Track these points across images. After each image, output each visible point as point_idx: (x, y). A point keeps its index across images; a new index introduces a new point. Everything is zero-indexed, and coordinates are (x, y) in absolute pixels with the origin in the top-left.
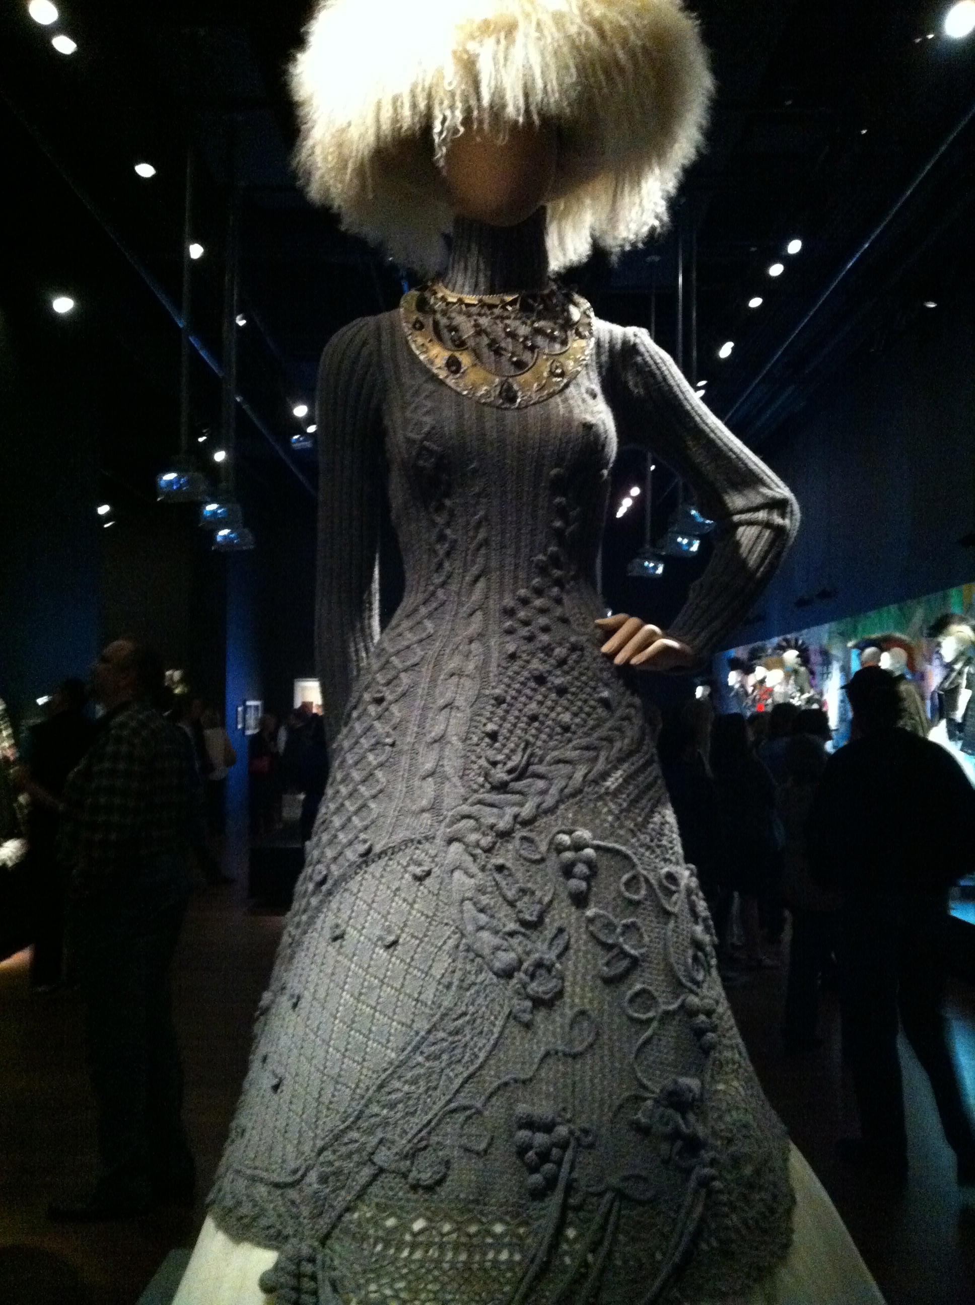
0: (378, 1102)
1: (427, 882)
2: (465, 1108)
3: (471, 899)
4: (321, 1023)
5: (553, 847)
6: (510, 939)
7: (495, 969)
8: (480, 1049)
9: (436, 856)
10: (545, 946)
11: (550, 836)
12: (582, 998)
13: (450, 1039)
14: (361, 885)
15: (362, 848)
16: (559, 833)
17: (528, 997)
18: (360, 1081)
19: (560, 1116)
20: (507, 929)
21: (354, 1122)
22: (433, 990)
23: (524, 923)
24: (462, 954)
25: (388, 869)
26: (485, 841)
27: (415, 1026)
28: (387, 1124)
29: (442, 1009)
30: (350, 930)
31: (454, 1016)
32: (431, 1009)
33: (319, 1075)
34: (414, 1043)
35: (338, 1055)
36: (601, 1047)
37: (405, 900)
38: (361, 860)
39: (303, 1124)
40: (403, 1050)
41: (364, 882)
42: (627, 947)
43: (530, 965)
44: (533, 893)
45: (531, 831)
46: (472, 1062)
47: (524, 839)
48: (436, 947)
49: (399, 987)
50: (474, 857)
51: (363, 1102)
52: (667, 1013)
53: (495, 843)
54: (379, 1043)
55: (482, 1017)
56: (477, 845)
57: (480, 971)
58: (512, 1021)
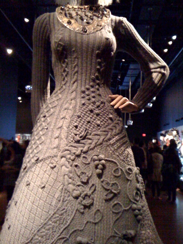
0: (38, 235)
1: (55, 169)
2: (63, 238)
3: (67, 175)
4: (22, 210)
5: (92, 160)
6: (78, 187)
7: (73, 196)
8: (68, 220)
9: (57, 161)
10: (88, 189)
11: (92, 157)
12: (99, 205)
13: (60, 217)
14: (35, 169)
15: (36, 158)
16: (94, 155)
17: (82, 205)
18: (33, 228)
19: (90, 241)
20: (77, 184)
21: (30, 241)
22: (55, 202)
23: (83, 182)
24: (63, 191)
25: (43, 165)
26: (72, 158)
27: (50, 213)
28: (40, 242)
29: (57, 208)
30: (31, 182)
31: (61, 210)
32: (54, 207)
33: (20, 225)
34: (49, 218)
35: (27, 220)
36: (104, 221)
37: (48, 174)
38: (36, 162)
39: (15, 240)
40: (46, 220)
41: (36, 169)
42: (113, 191)
43: (84, 195)
44: (85, 174)
45: (86, 155)
46: (66, 224)
47: (84, 157)
48: (56, 189)
49: (45, 200)
50: (69, 162)
51: (33, 235)
52: (125, 210)
53: (75, 158)
54: (38, 217)
55: (69, 210)
56: (70, 159)
57: (69, 196)
58: (78, 211)
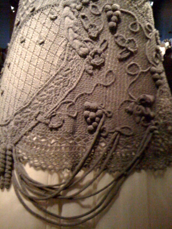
0: (37, 99)
1: (56, 21)
2: (69, 102)
3: (71, 28)
4: (17, 72)
5: (104, 10)
6: (86, 43)
7: (80, 54)
8: (74, 82)
9: (59, 11)
10: (99, 46)
11: (103, 6)
12: (111, 66)
13: (64, 78)
14: (31, 23)
15: (31, 9)
16: (106, 5)
17: (92, 65)
18: (31, 91)
19: (100, 106)
20: (85, 39)
21: (28, 106)
22: (57, 60)
23: (91, 37)
24: (67, 48)
25: (41, 16)
26: (78, 7)
27: (51, 73)
28: (41, 107)
29: (60, 67)
30: (27, 39)
31: (65, 70)
32: (57, 67)
33: (16, 89)
34: (50, 79)
35: (23, 82)
36: (116, 84)
37: (47, 27)
38: (31, 14)
39: (10, 106)
40: (46, 81)
42: (129, 48)
43: (92, 53)
44: (95, 27)
45: (96, 4)
46: (71, 86)
47: (93, 6)
48: (58, 45)
49: (44, 59)
50: (74, 12)
51: (32, 99)
52: (143, 73)
53: (82, 8)
54: (37, 79)
55: (75, 71)
56: (75, 8)
57: (74, 54)
58: (85, 73)
